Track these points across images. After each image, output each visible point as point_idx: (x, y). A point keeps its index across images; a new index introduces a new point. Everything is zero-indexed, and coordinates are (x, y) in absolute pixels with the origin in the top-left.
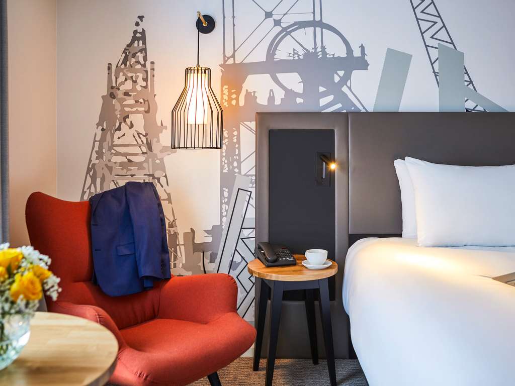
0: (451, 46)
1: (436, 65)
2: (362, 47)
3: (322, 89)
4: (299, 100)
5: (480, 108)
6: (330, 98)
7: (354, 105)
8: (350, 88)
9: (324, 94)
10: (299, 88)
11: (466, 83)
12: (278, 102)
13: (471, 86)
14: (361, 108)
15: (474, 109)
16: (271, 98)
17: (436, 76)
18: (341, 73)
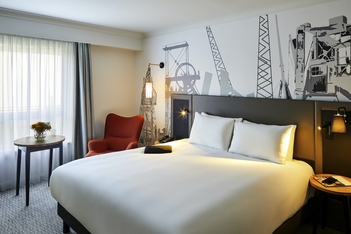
0: (225, 70)
1: (220, 78)
2: (199, 71)
3: (188, 86)
4: (183, 90)
5: (233, 95)
6: (190, 89)
7: (196, 92)
8: (195, 86)
9: (189, 88)
10: (182, 86)
11: (229, 85)
12: (178, 91)
13: (230, 86)
14: (198, 93)
15: (231, 95)
16: (176, 89)
17: (220, 82)
18: (193, 81)
